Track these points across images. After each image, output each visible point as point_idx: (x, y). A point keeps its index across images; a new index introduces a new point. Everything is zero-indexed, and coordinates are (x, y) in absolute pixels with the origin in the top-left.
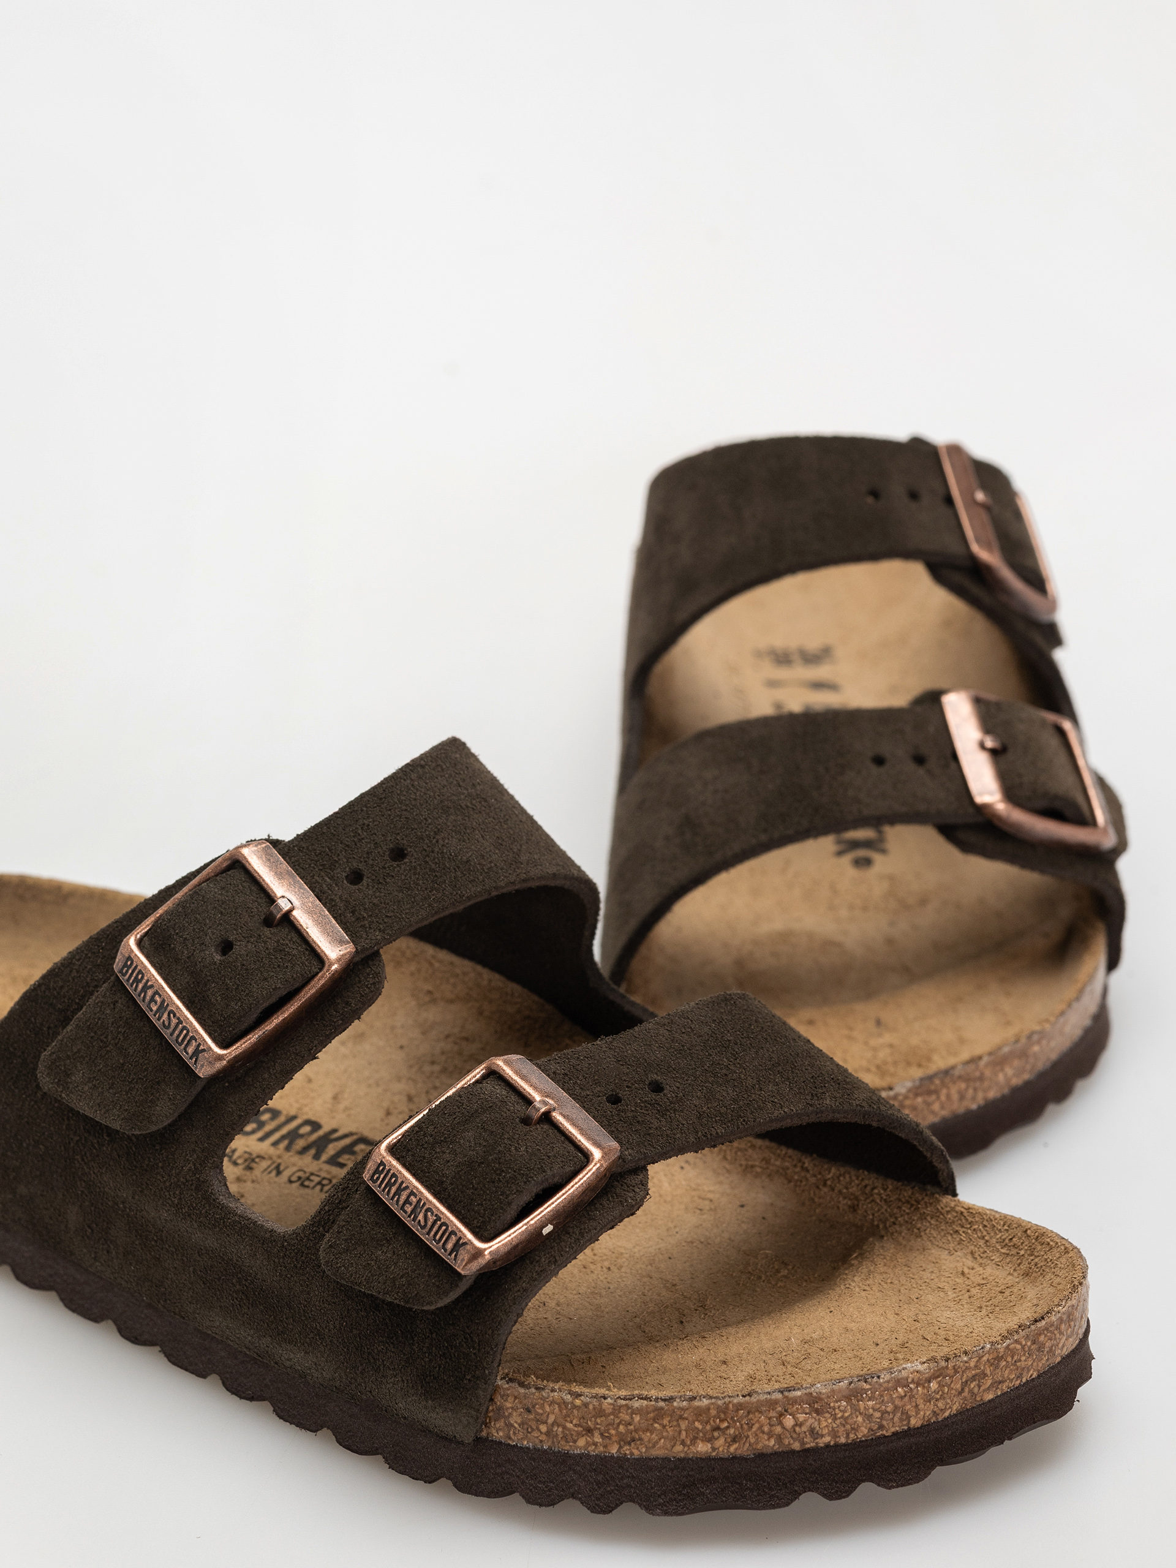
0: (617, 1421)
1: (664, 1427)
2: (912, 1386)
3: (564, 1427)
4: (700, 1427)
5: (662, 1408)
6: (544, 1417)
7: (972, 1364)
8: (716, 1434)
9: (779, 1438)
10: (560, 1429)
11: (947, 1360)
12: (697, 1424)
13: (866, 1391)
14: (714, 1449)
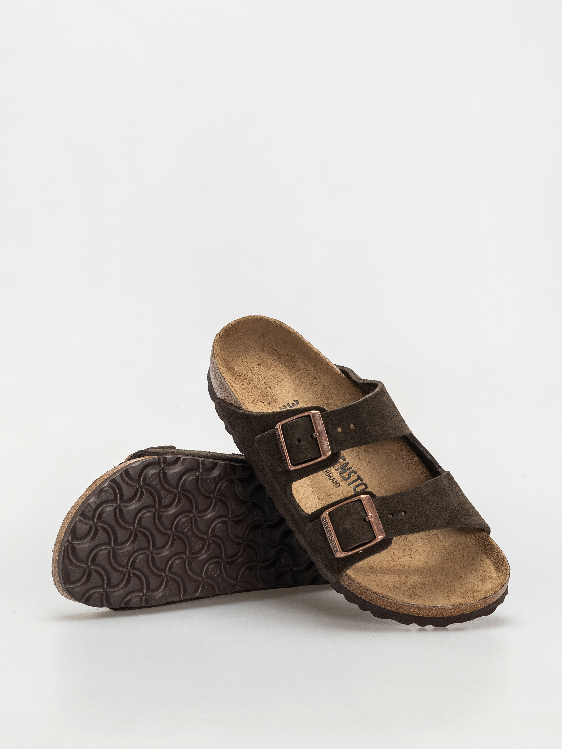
0: (369, 596)
1: (380, 602)
2: (446, 610)
3: (357, 591)
4: (389, 605)
5: (380, 598)
6: (353, 587)
7: (464, 607)
8: (393, 607)
9: (408, 612)
10: (356, 591)
11: (457, 606)
12: (388, 604)
13: (433, 609)
14: (392, 609)
